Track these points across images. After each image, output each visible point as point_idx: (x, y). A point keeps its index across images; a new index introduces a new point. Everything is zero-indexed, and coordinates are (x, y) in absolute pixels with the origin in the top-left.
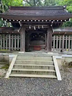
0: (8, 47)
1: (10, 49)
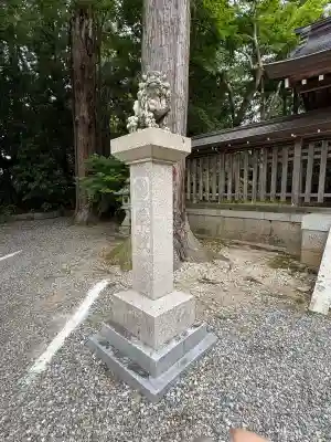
0: (289, 189)
1: (296, 198)
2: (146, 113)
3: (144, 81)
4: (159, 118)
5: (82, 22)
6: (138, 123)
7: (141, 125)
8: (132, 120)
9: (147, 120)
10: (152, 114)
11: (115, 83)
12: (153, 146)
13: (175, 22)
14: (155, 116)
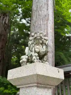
2: (33, 53)
3: (33, 36)
4: (42, 57)
5: (3, 18)
6: (28, 59)
7: (30, 61)
8: (24, 58)
9: (34, 57)
10: (37, 54)
11: (16, 42)
12: (38, 75)
13: (47, 16)
14: (39, 56)
